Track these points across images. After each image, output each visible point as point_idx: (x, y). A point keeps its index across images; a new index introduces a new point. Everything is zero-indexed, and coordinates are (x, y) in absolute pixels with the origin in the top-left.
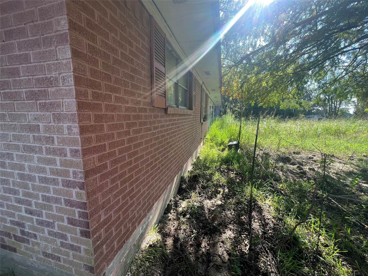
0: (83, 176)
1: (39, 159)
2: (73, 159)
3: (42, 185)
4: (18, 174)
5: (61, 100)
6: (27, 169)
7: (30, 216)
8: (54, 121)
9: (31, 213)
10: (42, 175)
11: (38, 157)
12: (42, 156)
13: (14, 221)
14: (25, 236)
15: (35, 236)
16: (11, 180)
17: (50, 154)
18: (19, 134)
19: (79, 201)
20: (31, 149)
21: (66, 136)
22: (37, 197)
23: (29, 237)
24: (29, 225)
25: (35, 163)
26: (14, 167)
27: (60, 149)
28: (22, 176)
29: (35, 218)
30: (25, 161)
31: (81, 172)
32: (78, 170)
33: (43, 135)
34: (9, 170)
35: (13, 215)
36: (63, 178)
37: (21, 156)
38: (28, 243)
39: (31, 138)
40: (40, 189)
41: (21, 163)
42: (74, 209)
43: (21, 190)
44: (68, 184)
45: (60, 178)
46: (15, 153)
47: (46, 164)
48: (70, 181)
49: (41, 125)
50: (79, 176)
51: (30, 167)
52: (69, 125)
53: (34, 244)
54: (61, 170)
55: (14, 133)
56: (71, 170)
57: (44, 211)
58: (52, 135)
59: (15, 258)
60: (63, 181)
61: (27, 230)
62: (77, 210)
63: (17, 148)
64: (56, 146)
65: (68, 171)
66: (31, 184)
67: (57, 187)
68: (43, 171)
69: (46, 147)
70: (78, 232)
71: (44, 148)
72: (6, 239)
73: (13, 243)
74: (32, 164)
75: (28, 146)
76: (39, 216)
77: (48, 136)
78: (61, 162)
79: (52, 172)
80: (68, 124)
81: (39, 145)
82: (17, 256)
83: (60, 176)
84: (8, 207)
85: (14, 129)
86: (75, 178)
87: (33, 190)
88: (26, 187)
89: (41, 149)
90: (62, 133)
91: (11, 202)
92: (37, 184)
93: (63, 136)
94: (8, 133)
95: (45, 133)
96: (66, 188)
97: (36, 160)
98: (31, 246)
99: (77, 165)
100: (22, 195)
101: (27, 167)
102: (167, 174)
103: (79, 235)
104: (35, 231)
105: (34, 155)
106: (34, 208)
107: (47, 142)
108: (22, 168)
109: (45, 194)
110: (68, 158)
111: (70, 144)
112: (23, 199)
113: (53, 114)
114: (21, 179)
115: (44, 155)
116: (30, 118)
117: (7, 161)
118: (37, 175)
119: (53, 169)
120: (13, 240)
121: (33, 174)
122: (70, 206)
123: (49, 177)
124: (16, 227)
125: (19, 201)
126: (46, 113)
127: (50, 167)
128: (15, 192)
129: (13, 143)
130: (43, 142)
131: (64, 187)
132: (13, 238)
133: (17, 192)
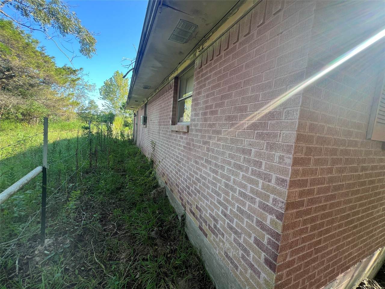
0: (284, 206)
1: (244, 177)
2: (277, 187)
3: (240, 198)
4: (225, 182)
5: (279, 131)
6: (232, 181)
7: (223, 217)
8: (267, 149)
9: (225, 215)
10: (242, 190)
11: (243, 175)
12: (247, 175)
13: (212, 215)
14: (216, 230)
15: (223, 235)
16: (218, 184)
17: (255, 175)
18: (234, 153)
19: (273, 228)
20: (240, 167)
21: (275, 164)
22: (233, 205)
23: (218, 232)
24: (221, 224)
25: (239, 179)
26: (223, 176)
27: (265, 174)
28: (227, 185)
29: (227, 221)
30: (233, 175)
31: (283, 203)
32: (280, 199)
33: (252, 158)
34: (219, 178)
35: (212, 210)
36: (261, 200)
37: (230, 170)
38: (217, 237)
39: (242, 158)
40: (238, 200)
41: (229, 175)
42: (264, 233)
43: (223, 195)
44: (264, 207)
45: (258, 199)
46: (227, 167)
47: (248, 182)
48: (267, 205)
49: (253, 150)
50: (280, 205)
51: (234, 180)
52: (282, 154)
53: (221, 241)
54: (261, 192)
55: (230, 152)
56: (272, 196)
57: (235, 220)
58: (261, 160)
59: (205, 241)
60: (260, 203)
61: (218, 226)
62: (267, 236)
63: (229, 163)
64: (262, 171)
65: (269, 196)
66: (232, 194)
67: (253, 206)
68: (245, 187)
69: (252, 169)
70: (263, 257)
71: (250, 170)
72: (204, 224)
73: (207, 230)
74: (237, 179)
75: (238, 164)
76: (230, 221)
77: (257, 160)
78: (263, 186)
79: (252, 191)
80: (280, 154)
81: (247, 166)
82: (206, 240)
83: (259, 197)
84: (211, 203)
85: (231, 149)
86: (274, 205)
87: (232, 198)
88: (227, 194)
89: (247, 169)
90: (272, 161)
91: (214, 200)
92: (236, 195)
93: (272, 163)
94: (226, 151)
95: (255, 157)
96: (261, 210)
97: (241, 176)
98: (218, 240)
99: (280, 194)
100: (223, 199)
101: (232, 180)
102: (365, 241)
103: (262, 260)
104: (224, 231)
105: (240, 172)
106: (228, 213)
107: (255, 165)
108: (228, 179)
109: (240, 206)
110: (271, 184)
111: (278, 172)
112: (222, 202)
113: (267, 143)
114: (225, 187)
115: (249, 175)
116: (245, 143)
117: (220, 171)
118: (238, 188)
119: (254, 189)
120: (207, 227)
121: (236, 187)
122: (261, 228)
123: (249, 194)
124: (212, 219)
125: (219, 202)
126: (261, 141)
127: (251, 186)
128: (219, 195)
129: (227, 159)
130: (251, 164)
131: (260, 208)
132: (208, 226)
133: (220, 195)
